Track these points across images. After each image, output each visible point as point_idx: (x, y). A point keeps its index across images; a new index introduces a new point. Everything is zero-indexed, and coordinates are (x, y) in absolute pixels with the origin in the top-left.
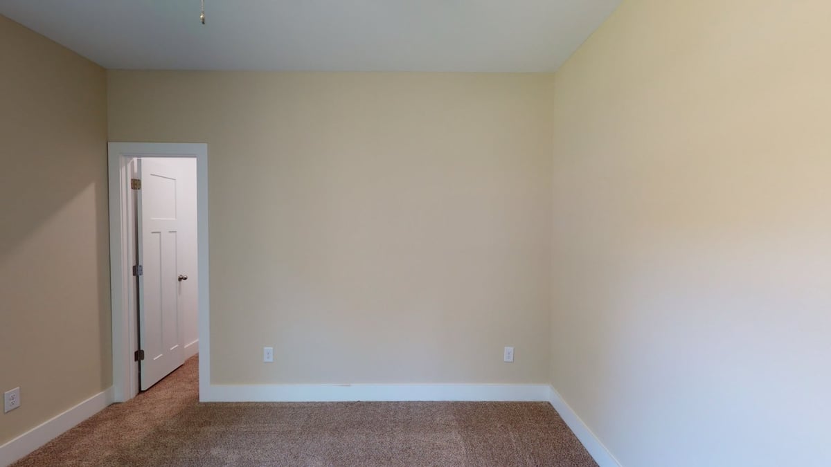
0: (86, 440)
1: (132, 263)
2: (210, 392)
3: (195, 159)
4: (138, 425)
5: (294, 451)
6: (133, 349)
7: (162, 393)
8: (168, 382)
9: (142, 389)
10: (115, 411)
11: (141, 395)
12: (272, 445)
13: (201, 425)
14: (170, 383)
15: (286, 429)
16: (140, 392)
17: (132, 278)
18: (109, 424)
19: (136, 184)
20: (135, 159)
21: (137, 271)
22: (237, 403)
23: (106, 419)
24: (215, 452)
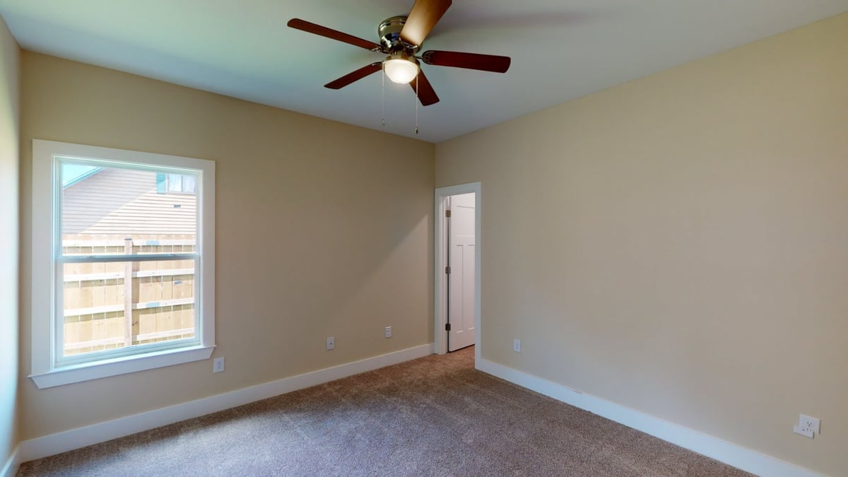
0: (415, 367)
1: (445, 266)
2: (483, 364)
3: (474, 194)
4: (439, 370)
5: (512, 421)
6: (445, 322)
7: (458, 356)
8: (465, 351)
9: (450, 350)
10: (433, 358)
11: (448, 354)
12: (501, 410)
13: (468, 381)
14: (466, 352)
15: (516, 405)
16: (449, 352)
17: (445, 275)
18: (427, 363)
19: (448, 214)
20: (448, 197)
21: (448, 270)
22: (495, 377)
23: (427, 360)
24: (467, 399)
